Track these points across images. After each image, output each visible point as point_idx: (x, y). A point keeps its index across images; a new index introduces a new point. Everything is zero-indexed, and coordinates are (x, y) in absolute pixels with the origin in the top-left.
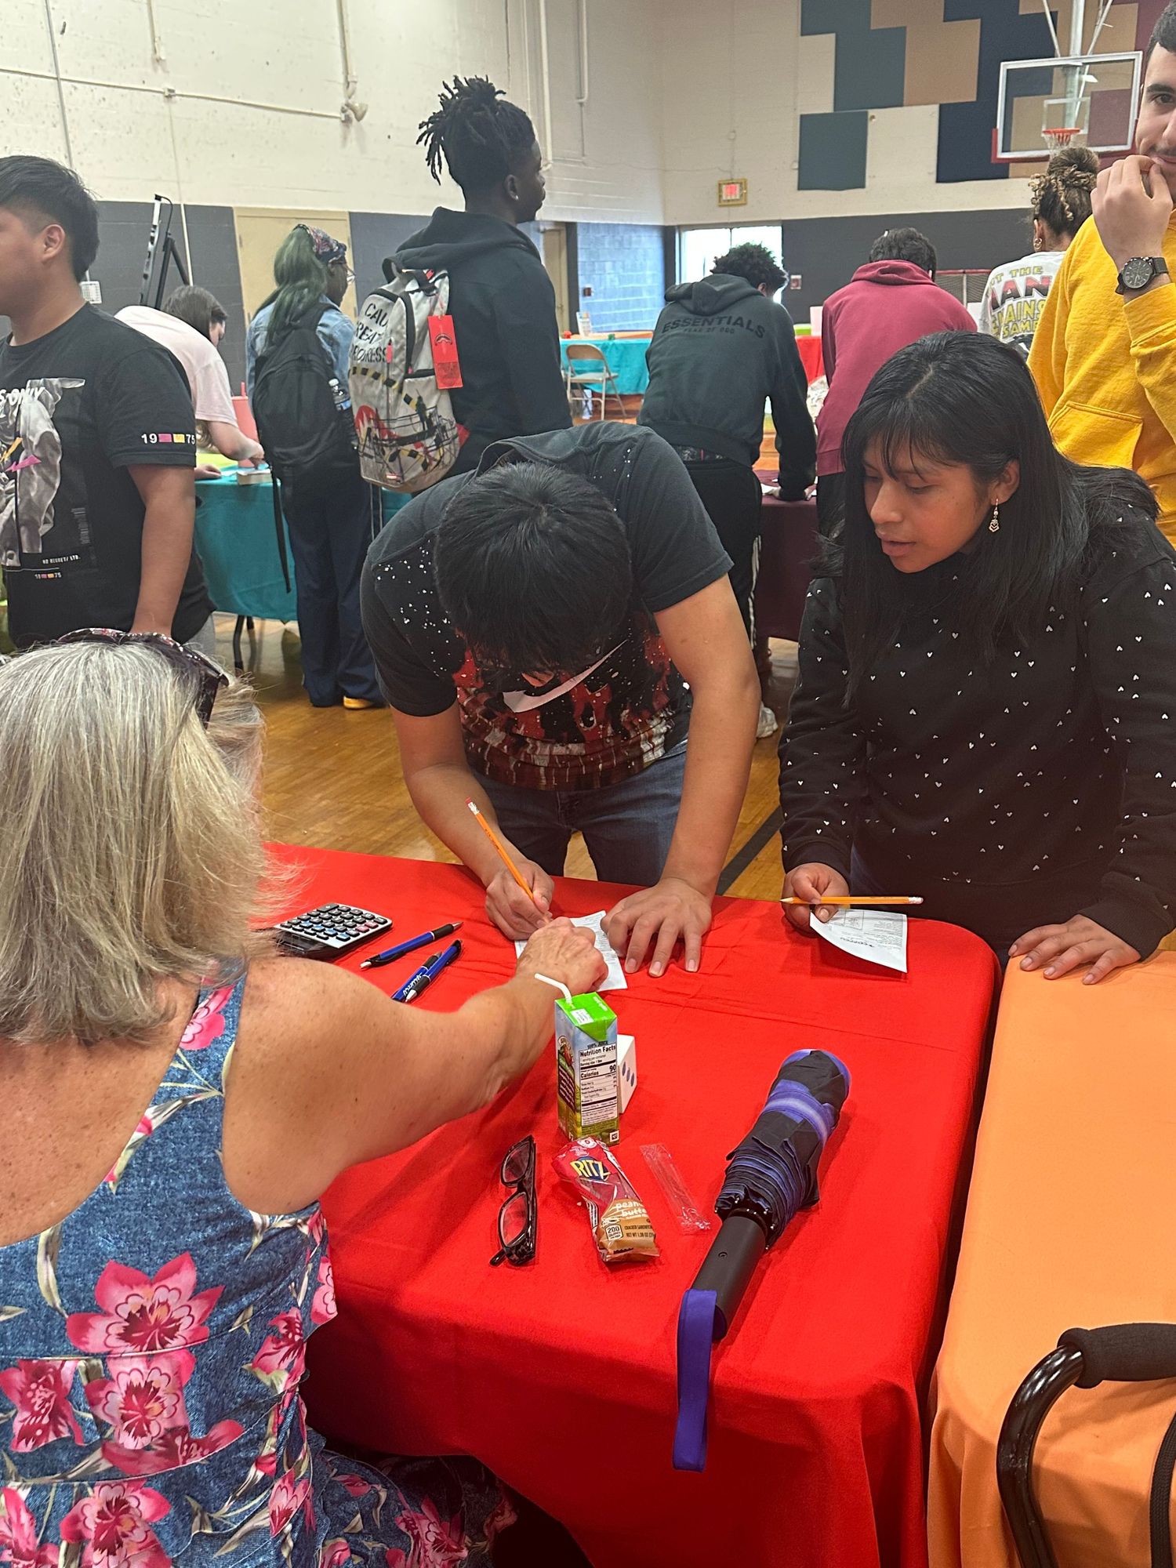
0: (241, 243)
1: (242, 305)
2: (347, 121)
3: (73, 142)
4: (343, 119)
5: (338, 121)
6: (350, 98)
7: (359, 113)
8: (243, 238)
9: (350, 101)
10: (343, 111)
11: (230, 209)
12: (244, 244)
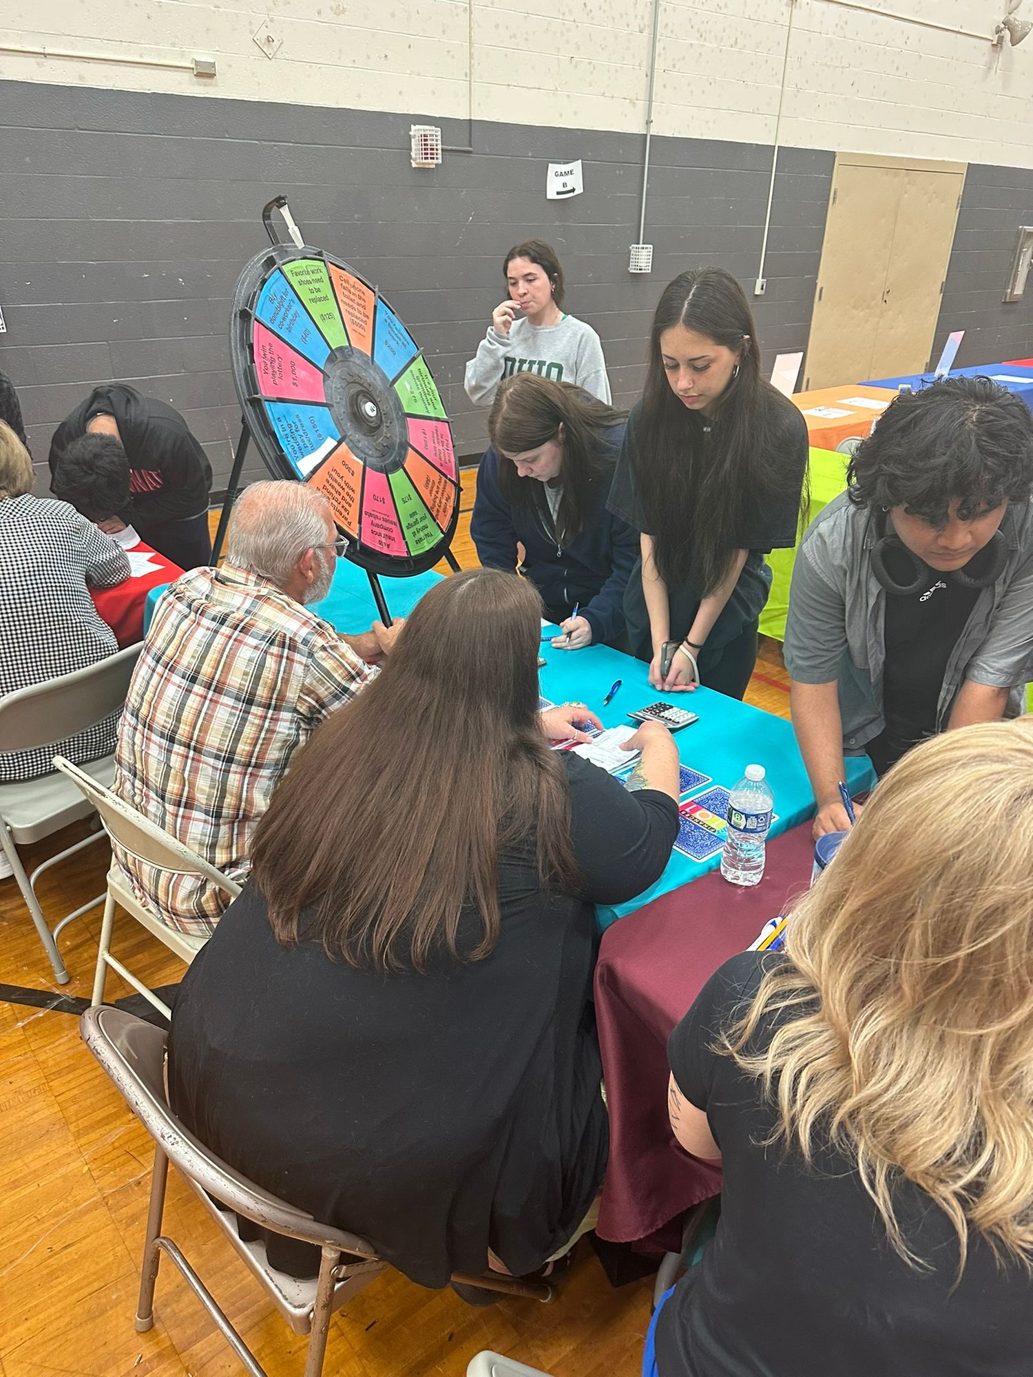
0: (834, 198)
1: (817, 278)
2: (998, 45)
3: (659, 55)
4: (995, 43)
5: (990, 43)
6: (1010, 14)
7: (1018, 35)
8: (838, 193)
9: (1011, 17)
10: (998, 31)
11: (832, 155)
12: (837, 201)
